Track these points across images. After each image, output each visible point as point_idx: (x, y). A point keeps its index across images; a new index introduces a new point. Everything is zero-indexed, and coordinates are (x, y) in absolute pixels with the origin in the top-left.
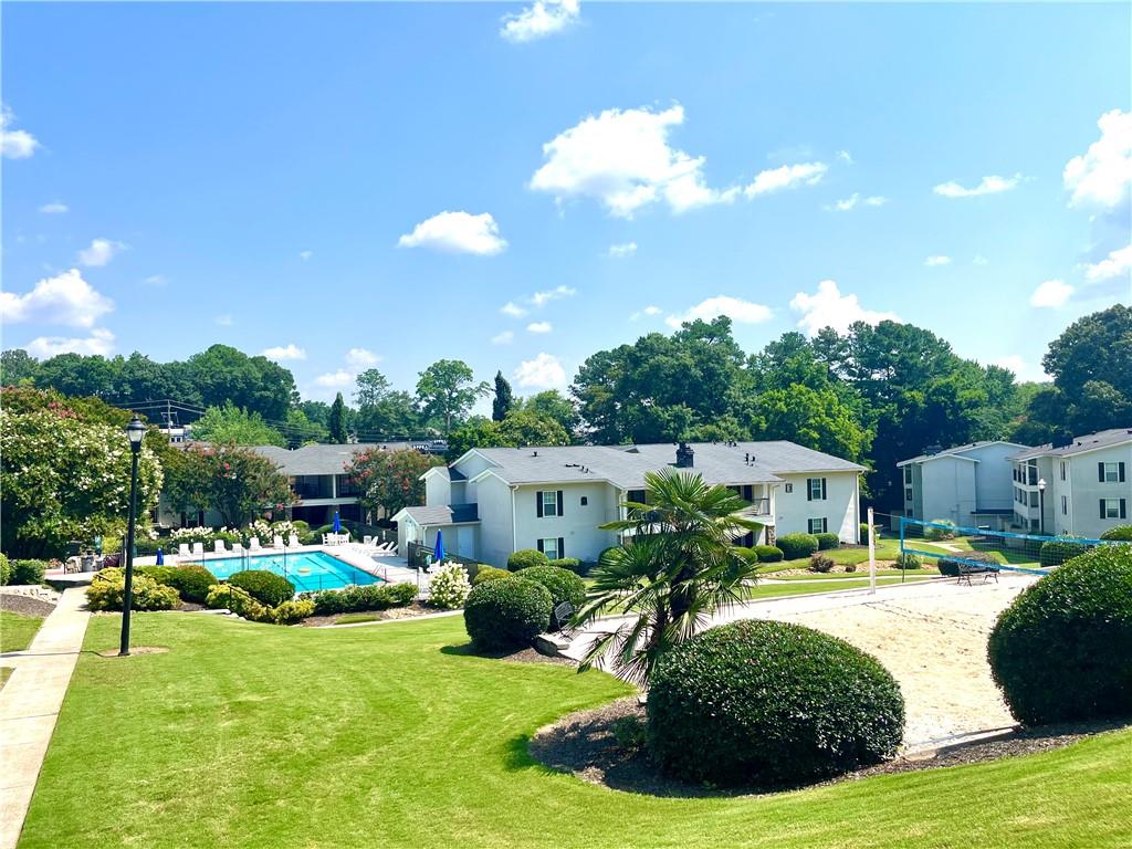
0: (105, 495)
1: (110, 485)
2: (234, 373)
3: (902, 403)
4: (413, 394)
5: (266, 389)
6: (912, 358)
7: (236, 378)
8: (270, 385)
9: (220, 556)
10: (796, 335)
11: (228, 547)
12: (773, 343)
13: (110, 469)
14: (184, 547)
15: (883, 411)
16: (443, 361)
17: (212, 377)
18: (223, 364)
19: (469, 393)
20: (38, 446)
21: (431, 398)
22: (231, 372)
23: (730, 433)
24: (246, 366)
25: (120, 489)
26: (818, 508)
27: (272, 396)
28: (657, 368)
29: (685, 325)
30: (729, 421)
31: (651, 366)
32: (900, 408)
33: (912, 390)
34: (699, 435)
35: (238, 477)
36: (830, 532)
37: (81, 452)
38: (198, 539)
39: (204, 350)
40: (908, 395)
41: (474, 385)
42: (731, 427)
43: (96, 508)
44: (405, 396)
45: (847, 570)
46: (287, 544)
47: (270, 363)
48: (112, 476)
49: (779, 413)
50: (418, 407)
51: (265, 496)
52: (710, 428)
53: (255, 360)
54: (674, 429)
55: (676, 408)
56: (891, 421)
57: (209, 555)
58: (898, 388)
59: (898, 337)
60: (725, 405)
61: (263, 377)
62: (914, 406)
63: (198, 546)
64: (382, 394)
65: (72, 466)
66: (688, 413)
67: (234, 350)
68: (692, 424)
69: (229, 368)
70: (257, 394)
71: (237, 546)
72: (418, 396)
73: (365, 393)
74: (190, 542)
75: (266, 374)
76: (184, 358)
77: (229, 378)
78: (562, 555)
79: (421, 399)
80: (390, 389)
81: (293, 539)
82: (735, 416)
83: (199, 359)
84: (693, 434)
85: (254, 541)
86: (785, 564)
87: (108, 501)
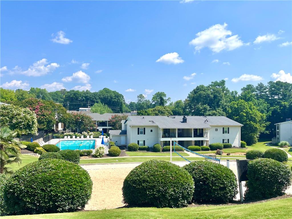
0: (19, 124)
1: (20, 122)
2: (108, 95)
3: (281, 106)
4: (151, 101)
5: (115, 99)
6: (286, 92)
7: (108, 96)
8: (116, 98)
9: (73, 140)
10: (251, 85)
11: (76, 137)
12: (244, 88)
13: (21, 118)
14: (66, 137)
15: (275, 108)
16: (159, 92)
17: (103, 96)
18: (106, 93)
20: (5, 113)
21: (156, 102)
22: (107, 95)
23: (219, 113)
24: (111, 93)
25: (23, 123)
26: (226, 136)
27: (117, 100)
28: (200, 95)
29: (212, 82)
30: (220, 110)
31: (199, 94)
32: (280, 107)
33: (285, 102)
34: (211, 113)
35: (81, 120)
36: (230, 143)
37: (15, 114)
38: (70, 135)
39: (102, 89)
40: (283, 103)
42: (220, 111)
43: (17, 127)
44: (149, 101)
45: (227, 155)
46: (90, 138)
47: (117, 92)
48: (21, 120)
49: (235, 108)
51: (87, 125)
52: (214, 111)
53: (113, 92)
54: (203, 112)
55: (204, 106)
56: (277, 111)
57: (71, 139)
58: (280, 101)
59: (282, 86)
60: (220, 105)
61: (115, 96)
62: (285, 107)
63: (69, 137)
64: (143, 100)
65: (13, 117)
66: (208, 108)
67: (109, 89)
68: (209, 110)
69: (107, 94)
70: (113, 100)
71: (78, 137)
73: (139, 100)
74: (67, 136)
75: (115, 95)
76: (97, 91)
77: (107, 96)
78: (144, 145)
79: (153, 102)
80: (145, 99)
81: (92, 136)
82: (222, 108)
83: (101, 92)
84: (209, 113)
85: (82, 137)
86: (210, 151)
87: (20, 126)
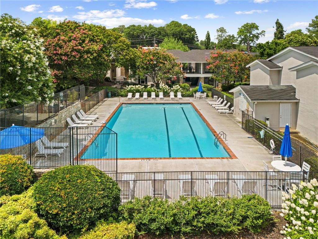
11: (149, 96)
16: (247, 23)
19: (257, 35)
21: (242, 37)
24: (181, 27)
41: (259, 32)
44: (233, 36)
47: (189, 26)
50: (238, 40)
53: (184, 25)
64: (225, 36)
72: (238, 36)
73: (219, 36)
75: (187, 30)
79: (239, 38)
80: (228, 34)
81: (179, 94)
85: (161, 94)
